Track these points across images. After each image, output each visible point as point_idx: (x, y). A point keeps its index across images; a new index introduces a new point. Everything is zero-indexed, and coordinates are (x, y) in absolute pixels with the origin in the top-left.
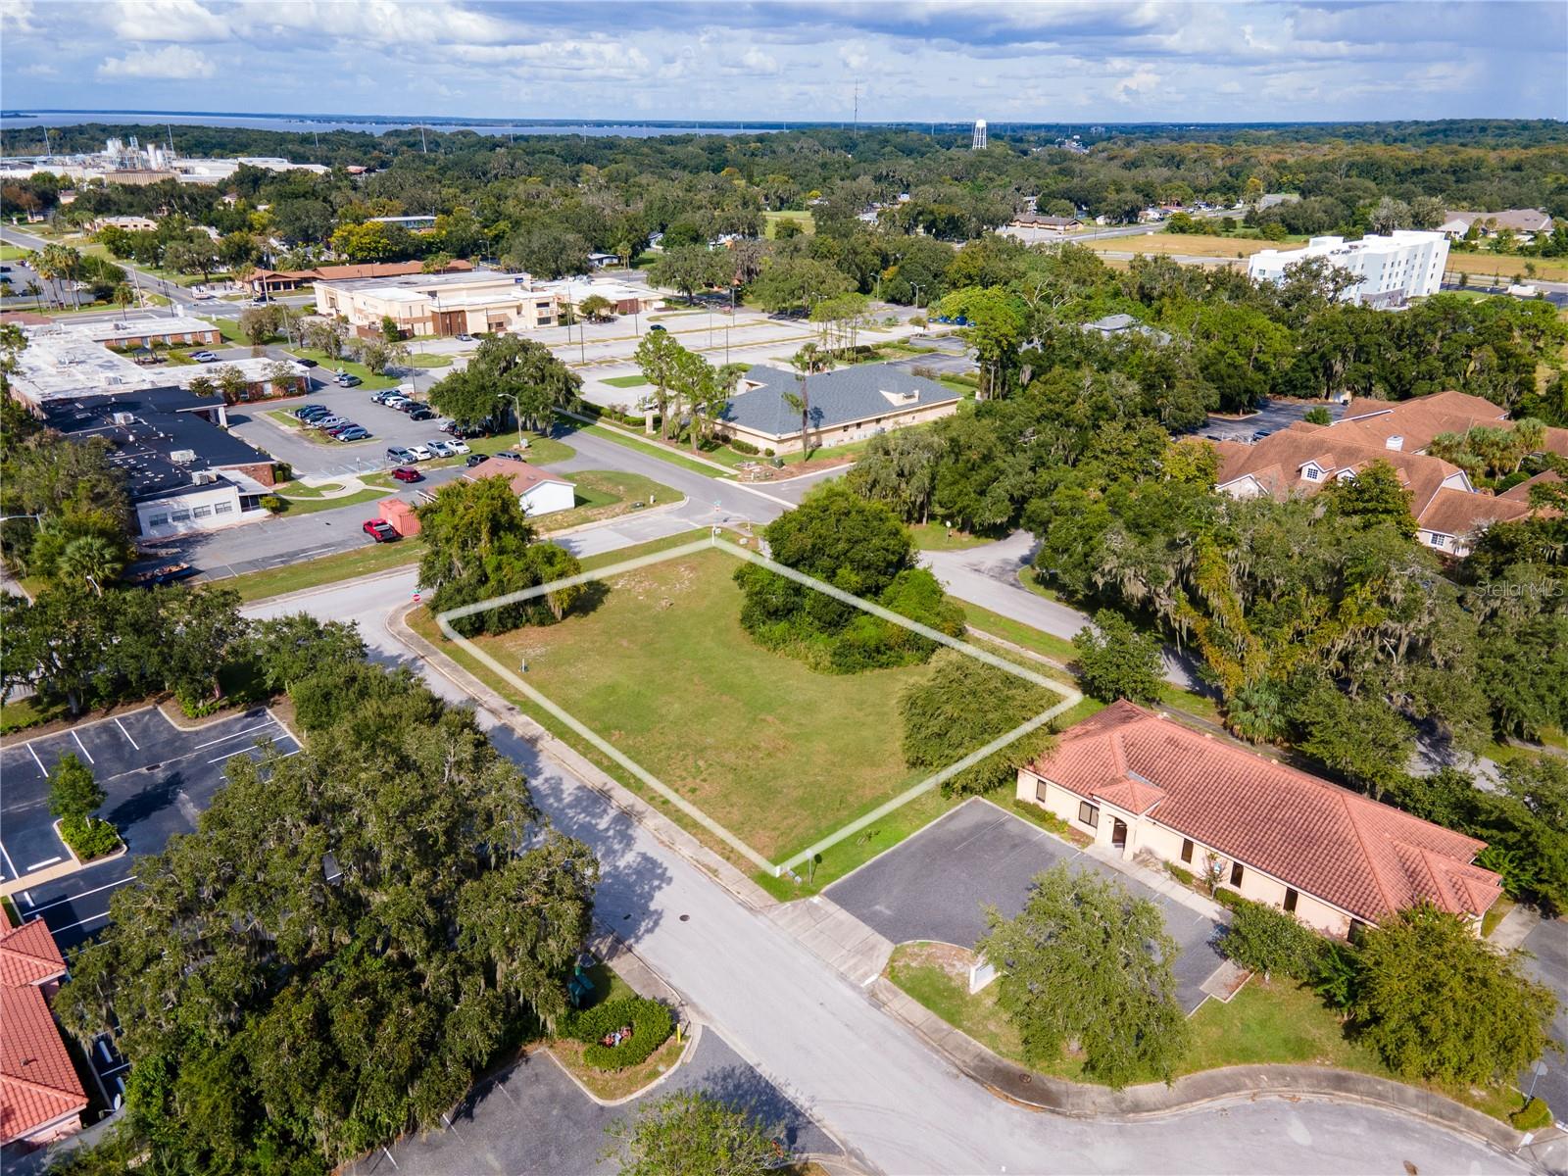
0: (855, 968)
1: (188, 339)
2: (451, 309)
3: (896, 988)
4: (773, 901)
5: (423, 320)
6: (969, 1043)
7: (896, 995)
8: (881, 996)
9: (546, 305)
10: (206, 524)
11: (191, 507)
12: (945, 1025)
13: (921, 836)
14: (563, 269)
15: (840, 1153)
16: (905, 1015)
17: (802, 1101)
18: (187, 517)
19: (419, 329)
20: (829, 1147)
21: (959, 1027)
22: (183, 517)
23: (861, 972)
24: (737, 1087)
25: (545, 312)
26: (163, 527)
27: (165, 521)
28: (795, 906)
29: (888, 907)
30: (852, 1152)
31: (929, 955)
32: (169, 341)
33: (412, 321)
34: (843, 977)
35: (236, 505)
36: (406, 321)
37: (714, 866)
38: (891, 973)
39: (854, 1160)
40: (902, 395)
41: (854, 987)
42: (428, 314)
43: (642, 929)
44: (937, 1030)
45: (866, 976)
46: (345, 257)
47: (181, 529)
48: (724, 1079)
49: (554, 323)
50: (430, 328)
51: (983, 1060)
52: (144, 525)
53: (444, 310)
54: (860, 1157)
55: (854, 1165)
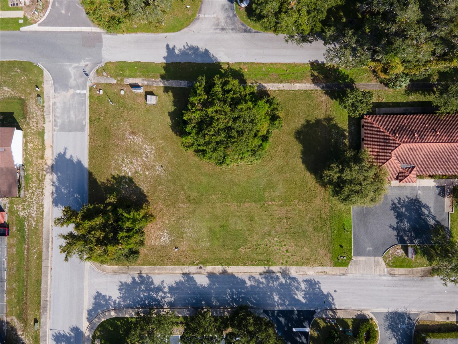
0: (380, 270)
3: (393, 268)
4: (345, 268)
6: (418, 269)
7: (395, 270)
8: (392, 273)
12: (410, 269)
13: (353, 215)
15: (420, 314)
16: (401, 274)
17: (404, 310)
20: (417, 315)
21: (413, 267)
23: (382, 270)
24: (391, 318)
28: (351, 265)
29: (370, 247)
30: (421, 312)
31: (391, 254)
34: (380, 275)
37: (322, 271)
38: (388, 265)
39: (423, 313)
41: (385, 275)
43: (331, 301)
44: (410, 272)
45: (384, 270)
48: (387, 318)
51: (424, 271)
54: (423, 312)
55: (424, 314)
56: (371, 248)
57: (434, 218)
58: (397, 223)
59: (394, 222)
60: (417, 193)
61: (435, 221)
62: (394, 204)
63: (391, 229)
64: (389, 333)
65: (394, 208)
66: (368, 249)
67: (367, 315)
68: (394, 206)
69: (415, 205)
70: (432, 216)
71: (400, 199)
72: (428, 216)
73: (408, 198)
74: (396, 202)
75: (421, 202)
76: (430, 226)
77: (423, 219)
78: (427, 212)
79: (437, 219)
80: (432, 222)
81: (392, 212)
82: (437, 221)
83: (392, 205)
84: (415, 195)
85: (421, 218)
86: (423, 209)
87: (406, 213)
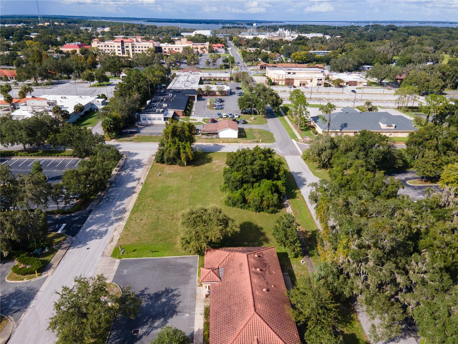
1: (222, 79)
2: (289, 78)
4: (110, 255)
5: (282, 80)
9: (321, 80)
10: (155, 122)
11: (152, 117)
14: (343, 70)
15: (16, 322)
18: (151, 120)
19: (280, 83)
20: (17, 320)
22: (150, 119)
24: (29, 293)
25: (320, 82)
26: (145, 121)
27: (146, 119)
28: (111, 259)
29: (127, 272)
30: (18, 324)
31: (113, 290)
32: (218, 79)
33: (279, 80)
35: (163, 119)
36: (277, 80)
37: (114, 240)
39: (15, 326)
40: (386, 125)
42: (284, 78)
43: (78, 246)
46: (293, 61)
47: (149, 122)
48: (31, 290)
49: (322, 86)
50: (284, 83)
52: (141, 119)
53: (288, 78)
54: (17, 327)
55: (13, 327)
56: (125, 273)
57: (147, 333)
58: (149, 295)
59: (152, 291)
60: (186, 313)
61: (142, 335)
62: (172, 291)
63: (143, 289)
64: (12, 290)
65: (167, 291)
66: (125, 271)
67: (46, 272)
68: (170, 291)
69: (168, 311)
70: (149, 331)
71: (179, 296)
72: (150, 326)
73: (178, 303)
74: (175, 293)
75: (172, 317)
76: (137, 329)
77: (147, 322)
78: (156, 324)
79: (144, 337)
80: (141, 331)
81: (163, 289)
82: (141, 337)
83: (171, 289)
84: (184, 311)
85: (149, 318)
86: (162, 320)
87: (159, 302)
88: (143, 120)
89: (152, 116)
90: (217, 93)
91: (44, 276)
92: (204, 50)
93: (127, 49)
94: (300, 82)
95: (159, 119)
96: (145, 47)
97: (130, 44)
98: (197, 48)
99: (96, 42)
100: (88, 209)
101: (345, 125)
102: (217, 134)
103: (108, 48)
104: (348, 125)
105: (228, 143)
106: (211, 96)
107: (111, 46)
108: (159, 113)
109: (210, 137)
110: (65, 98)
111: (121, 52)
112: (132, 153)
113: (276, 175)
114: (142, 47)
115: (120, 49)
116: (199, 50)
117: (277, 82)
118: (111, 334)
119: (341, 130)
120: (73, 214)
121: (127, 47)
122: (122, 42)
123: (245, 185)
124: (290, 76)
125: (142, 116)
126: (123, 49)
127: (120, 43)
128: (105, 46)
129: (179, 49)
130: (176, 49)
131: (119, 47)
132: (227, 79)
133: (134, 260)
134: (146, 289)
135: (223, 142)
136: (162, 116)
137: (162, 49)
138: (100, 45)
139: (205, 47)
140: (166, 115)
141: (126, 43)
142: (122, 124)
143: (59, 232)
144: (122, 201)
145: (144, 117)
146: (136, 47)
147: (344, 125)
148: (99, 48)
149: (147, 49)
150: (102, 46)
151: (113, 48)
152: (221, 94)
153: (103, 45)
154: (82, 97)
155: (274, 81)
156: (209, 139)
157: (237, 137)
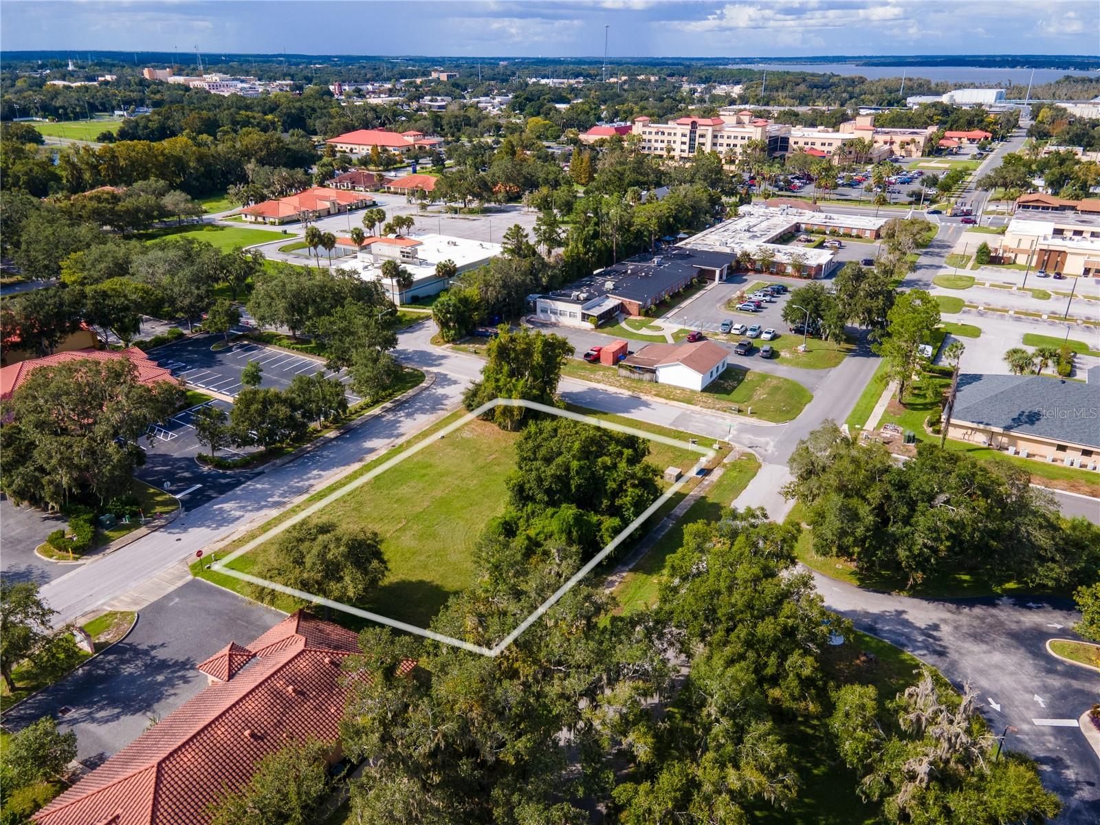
0: (120, 601)
2: (1051, 248)
5: (1028, 253)
10: (564, 320)
11: (559, 309)
18: (557, 313)
19: (1022, 260)
22: (554, 313)
23: (116, 604)
26: (545, 315)
27: (547, 312)
32: (843, 231)
33: (1017, 252)
34: (114, 599)
35: (579, 316)
36: (1012, 251)
42: (1036, 248)
47: (553, 319)
50: (1032, 261)
52: (538, 310)
53: (1048, 247)
56: (171, 604)
57: (73, 722)
58: (153, 658)
63: (160, 643)
64: (22, 568)
65: (183, 665)
66: (177, 600)
67: (89, 557)
69: (141, 701)
70: (80, 720)
72: (90, 713)
75: (133, 714)
78: (101, 714)
80: (71, 714)
81: (182, 659)
83: (193, 665)
86: (117, 711)
87: (149, 679)
88: (542, 311)
89: (560, 306)
90: (789, 270)
91: (80, 562)
92: (912, 147)
93: (702, 140)
94: (1086, 262)
95: (572, 315)
96: (743, 138)
97: (710, 129)
98: (892, 143)
99: (640, 124)
100: (260, 469)
101: (1032, 418)
102: (653, 372)
103: (662, 138)
104: (1043, 419)
105: (667, 398)
106: (772, 273)
107: (669, 134)
108: (577, 301)
109: (636, 376)
110: (455, 244)
111: (686, 147)
112: (449, 379)
113: (605, 502)
114: (736, 137)
115: (686, 139)
116: (896, 148)
117: (1013, 256)
118: (35, 696)
119: (1008, 428)
120: (228, 472)
121: (702, 136)
122: (694, 124)
123: (530, 504)
124: (1057, 244)
125: (542, 303)
126: (692, 140)
127: (689, 127)
128: (657, 133)
129: (830, 144)
130: (823, 144)
131: (684, 135)
132: (868, 234)
133: (211, 586)
134: (162, 645)
135: (656, 395)
136: (577, 309)
137: (788, 142)
138: (647, 130)
139: (913, 141)
140: (588, 309)
141: (702, 128)
142: (476, 316)
143: (178, 497)
144: (324, 470)
145: (543, 305)
146: (722, 137)
147: (1028, 416)
148: (644, 137)
149: (746, 142)
150: (650, 133)
151: (672, 138)
152: (798, 271)
153: (654, 131)
154: (485, 244)
155: (1005, 251)
156: (634, 380)
157: (699, 389)
